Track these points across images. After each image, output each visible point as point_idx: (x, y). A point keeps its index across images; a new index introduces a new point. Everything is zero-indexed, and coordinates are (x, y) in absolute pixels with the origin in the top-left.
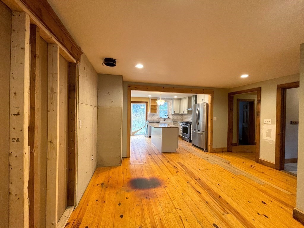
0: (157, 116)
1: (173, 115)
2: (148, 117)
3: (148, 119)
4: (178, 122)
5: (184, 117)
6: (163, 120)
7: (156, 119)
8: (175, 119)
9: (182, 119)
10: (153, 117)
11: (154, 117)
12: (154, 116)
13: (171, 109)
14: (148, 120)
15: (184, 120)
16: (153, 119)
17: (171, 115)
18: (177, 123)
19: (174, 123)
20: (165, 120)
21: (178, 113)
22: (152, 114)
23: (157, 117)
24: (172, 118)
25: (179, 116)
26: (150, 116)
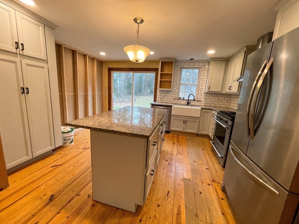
0: (173, 95)
1: (208, 95)
2: (157, 96)
3: (157, 99)
4: (212, 110)
5: (234, 99)
6: (184, 103)
8: (212, 103)
9: (227, 104)
10: (166, 97)
11: (169, 97)
12: (169, 95)
13: (206, 77)
14: (157, 101)
15: (231, 107)
16: (166, 99)
17: (204, 95)
18: (210, 111)
19: (203, 111)
20: (188, 104)
21: (219, 90)
22: (166, 91)
23: (174, 98)
24: (204, 100)
25: (221, 98)
26: (162, 94)
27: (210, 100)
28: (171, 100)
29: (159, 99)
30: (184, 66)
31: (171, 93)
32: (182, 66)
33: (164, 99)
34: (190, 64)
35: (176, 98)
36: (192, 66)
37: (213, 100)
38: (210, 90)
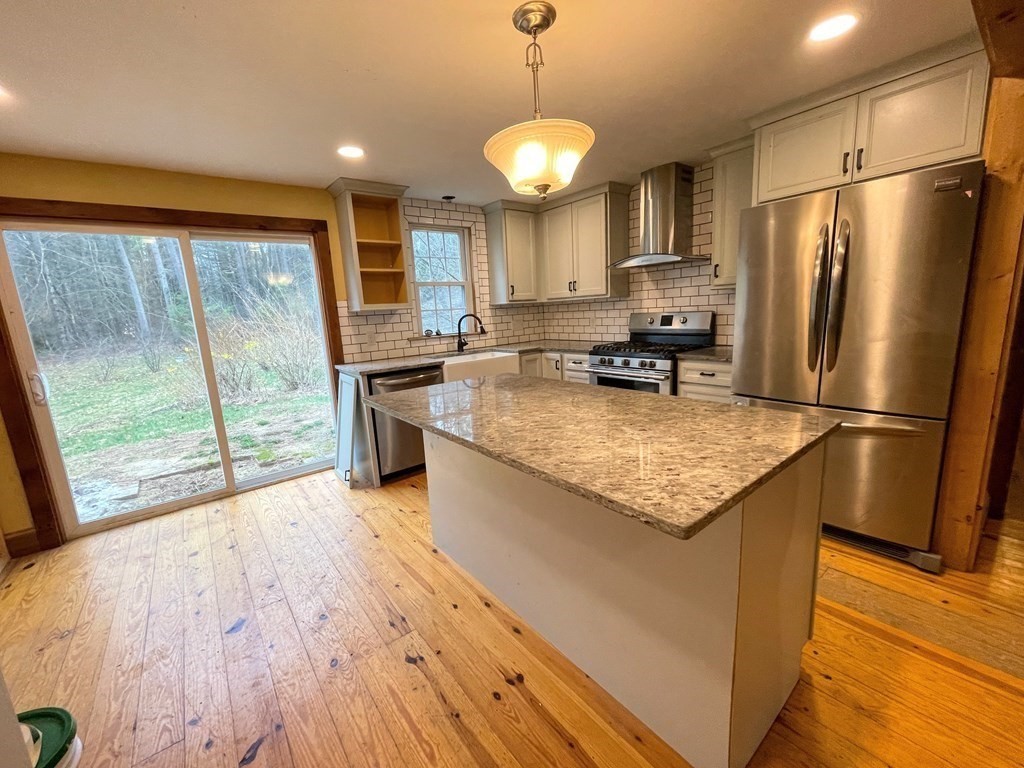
0: (404, 327)
1: (498, 312)
2: (345, 340)
3: (346, 350)
4: (541, 351)
7: (404, 344)
9: (541, 329)
10: (381, 337)
11: (390, 336)
12: (389, 327)
13: (485, 259)
14: (347, 360)
16: (383, 346)
19: (526, 357)
20: (461, 346)
21: (531, 294)
22: (378, 313)
23: (410, 335)
24: (492, 327)
25: (527, 317)
26: (363, 329)
27: (504, 326)
28: (399, 344)
29: (355, 349)
30: (422, 220)
31: (396, 318)
32: (415, 220)
33: (375, 348)
34: (439, 214)
35: (416, 336)
36: (444, 223)
37: (511, 326)
38: (515, 298)
